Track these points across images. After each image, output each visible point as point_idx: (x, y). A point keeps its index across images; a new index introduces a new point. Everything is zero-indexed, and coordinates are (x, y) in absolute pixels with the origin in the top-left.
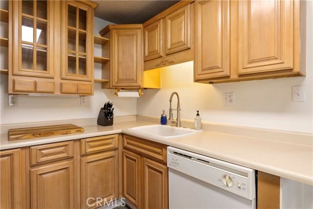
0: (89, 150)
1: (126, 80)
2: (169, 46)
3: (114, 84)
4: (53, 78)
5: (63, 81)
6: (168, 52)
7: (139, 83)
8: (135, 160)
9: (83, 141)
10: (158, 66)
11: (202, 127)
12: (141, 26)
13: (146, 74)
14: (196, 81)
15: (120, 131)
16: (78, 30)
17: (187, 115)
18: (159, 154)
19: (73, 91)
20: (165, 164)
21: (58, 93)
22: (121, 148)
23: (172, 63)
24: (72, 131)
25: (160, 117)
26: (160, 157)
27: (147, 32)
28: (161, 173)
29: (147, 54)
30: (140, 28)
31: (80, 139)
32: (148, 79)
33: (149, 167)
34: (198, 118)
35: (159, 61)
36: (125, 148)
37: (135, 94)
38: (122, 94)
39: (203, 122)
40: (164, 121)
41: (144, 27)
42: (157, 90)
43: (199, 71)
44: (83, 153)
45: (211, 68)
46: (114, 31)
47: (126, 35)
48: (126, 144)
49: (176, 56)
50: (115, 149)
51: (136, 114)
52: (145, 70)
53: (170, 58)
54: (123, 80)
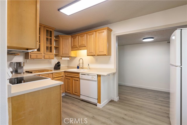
0: (55, 76)
1: (65, 54)
2: (80, 45)
3: (61, 55)
4: (42, 54)
5: (45, 55)
6: (79, 46)
7: (70, 55)
8: (70, 79)
9: (53, 74)
10: (76, 50)
11: (90, 69)
12: (70, 36)
13: (72, 52)
14: (88, 55)
15: (64, 71)
16: (49, 38)
17: (86, 66)
18: (77, 76)
19: (48, 58)
20: (79, 78)
21: (43, 59)
22: (64, 76)
23: (81, 50)
24: (49, 71)
25: (77, 66)
26: (78, 77)
27: (72, 39)
28: (78, 81)
29: (72, 46)
30: (70, 37)
31: (52, 73)
32: (73, 54)
33: (74, 80)
34: (88, 66)
35: (77, 48)
36: (66, 76)
37: (68, 59)
38: (63, 59)
39: (90, 67)
40: (78, 67)
41: (72, 37)
42: (75, 57)
43: (88, 53)
44: (53, 77)
45: (91, 53)
46: (61, 37)
47: (65, 39)
48: (66, 75)
49: (82, 48)
50: (63, 77)
51: (67, 66)
52: (72, 51)
53: (80, 48)
54: (64, 54)
